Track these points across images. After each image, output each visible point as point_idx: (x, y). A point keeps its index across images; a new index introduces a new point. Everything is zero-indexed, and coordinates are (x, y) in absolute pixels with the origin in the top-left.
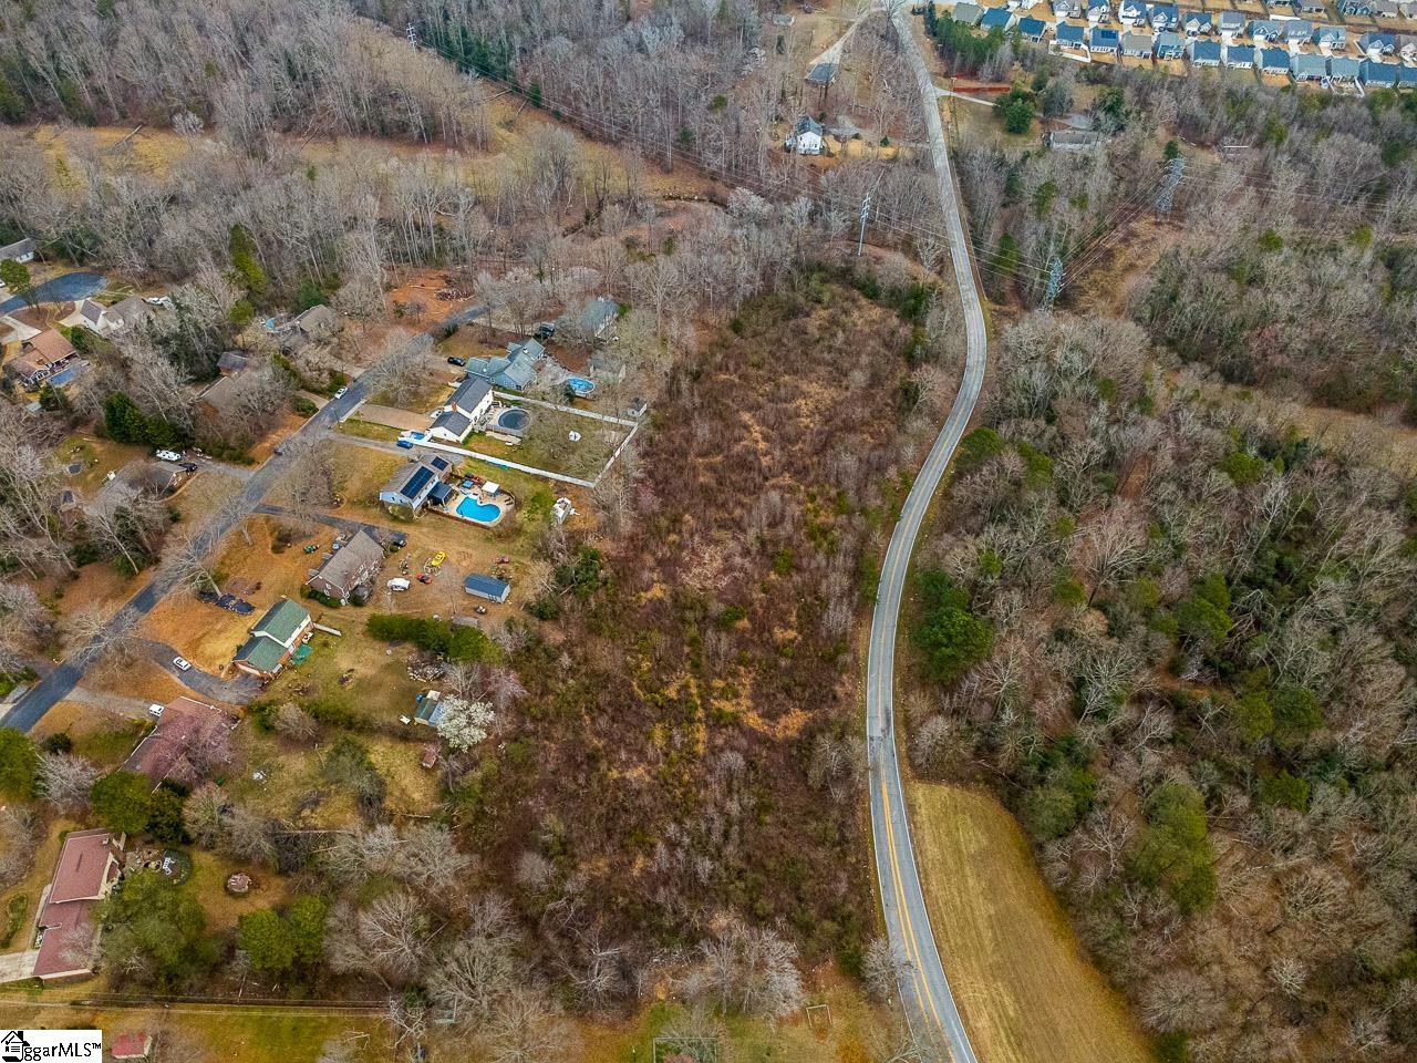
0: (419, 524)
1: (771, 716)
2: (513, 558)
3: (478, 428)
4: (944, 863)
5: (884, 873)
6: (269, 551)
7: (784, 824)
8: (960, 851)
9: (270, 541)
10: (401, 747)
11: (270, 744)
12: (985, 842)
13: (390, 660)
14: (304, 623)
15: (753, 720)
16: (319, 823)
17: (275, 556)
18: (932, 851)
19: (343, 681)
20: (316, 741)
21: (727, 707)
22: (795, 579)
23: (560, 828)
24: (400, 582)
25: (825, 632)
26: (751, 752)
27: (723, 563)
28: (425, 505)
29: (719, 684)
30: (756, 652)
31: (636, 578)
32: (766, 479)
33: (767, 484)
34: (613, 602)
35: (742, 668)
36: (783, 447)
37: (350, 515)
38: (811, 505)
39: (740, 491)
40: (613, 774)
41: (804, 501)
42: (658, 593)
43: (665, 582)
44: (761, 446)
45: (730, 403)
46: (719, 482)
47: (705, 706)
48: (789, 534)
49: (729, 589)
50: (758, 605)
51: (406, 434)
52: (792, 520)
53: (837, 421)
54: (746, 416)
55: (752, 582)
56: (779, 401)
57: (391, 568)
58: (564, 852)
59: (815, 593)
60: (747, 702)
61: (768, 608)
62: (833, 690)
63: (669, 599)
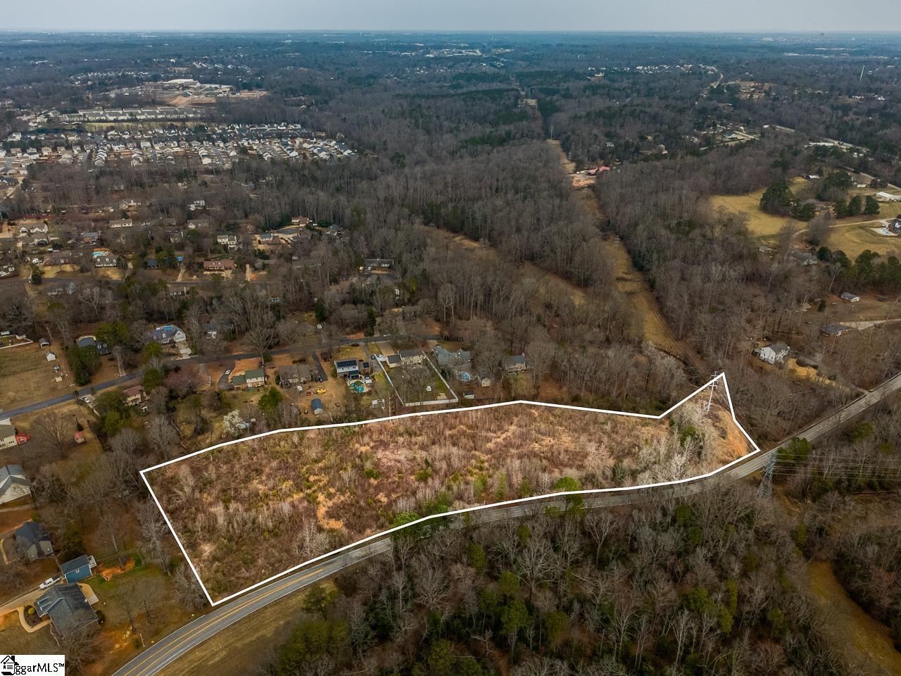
0: (336, 380)
1: (331, 515)
3: (403, 367)
14: (259, 380)
15: (322, 511)
16: (182, 428)
21: (321, 497)
22: (417, 483)
23: (214, 476)
24: (300, 388)
25: (394, 508)
26: (299, 515)
27: (402, 458)
28: (345, 376)
29: (332, 490)
30: (359, 492)
31: (362, 437)
32: (476, 450)
33: (473, 452)
34: (342, 438)
35: (349, 494)
36: (505, 446)
37: (325, 365)
38: (477, 471)
39: (454, 445)
40: (255, 482)
41: (476, 467)
42: (363, 449)
43: (372, 448)
44: (498, 440)
45: (515, 420)
46: (452, 436)
47: (314, 492)
48: (441, 468)
49: (389, 467)
50: (390, 480)
51: (380, 356)
52: (449, 465)
53: (549, 455)
54: (513, 428)
55: (400, 472)
56: (539, 432)
57: (307, 385)
58: (205, 485)
59: (414, 493)
60: (330, 504)
61: (390, 484)
62: (364, 529)
63: (361, 452)
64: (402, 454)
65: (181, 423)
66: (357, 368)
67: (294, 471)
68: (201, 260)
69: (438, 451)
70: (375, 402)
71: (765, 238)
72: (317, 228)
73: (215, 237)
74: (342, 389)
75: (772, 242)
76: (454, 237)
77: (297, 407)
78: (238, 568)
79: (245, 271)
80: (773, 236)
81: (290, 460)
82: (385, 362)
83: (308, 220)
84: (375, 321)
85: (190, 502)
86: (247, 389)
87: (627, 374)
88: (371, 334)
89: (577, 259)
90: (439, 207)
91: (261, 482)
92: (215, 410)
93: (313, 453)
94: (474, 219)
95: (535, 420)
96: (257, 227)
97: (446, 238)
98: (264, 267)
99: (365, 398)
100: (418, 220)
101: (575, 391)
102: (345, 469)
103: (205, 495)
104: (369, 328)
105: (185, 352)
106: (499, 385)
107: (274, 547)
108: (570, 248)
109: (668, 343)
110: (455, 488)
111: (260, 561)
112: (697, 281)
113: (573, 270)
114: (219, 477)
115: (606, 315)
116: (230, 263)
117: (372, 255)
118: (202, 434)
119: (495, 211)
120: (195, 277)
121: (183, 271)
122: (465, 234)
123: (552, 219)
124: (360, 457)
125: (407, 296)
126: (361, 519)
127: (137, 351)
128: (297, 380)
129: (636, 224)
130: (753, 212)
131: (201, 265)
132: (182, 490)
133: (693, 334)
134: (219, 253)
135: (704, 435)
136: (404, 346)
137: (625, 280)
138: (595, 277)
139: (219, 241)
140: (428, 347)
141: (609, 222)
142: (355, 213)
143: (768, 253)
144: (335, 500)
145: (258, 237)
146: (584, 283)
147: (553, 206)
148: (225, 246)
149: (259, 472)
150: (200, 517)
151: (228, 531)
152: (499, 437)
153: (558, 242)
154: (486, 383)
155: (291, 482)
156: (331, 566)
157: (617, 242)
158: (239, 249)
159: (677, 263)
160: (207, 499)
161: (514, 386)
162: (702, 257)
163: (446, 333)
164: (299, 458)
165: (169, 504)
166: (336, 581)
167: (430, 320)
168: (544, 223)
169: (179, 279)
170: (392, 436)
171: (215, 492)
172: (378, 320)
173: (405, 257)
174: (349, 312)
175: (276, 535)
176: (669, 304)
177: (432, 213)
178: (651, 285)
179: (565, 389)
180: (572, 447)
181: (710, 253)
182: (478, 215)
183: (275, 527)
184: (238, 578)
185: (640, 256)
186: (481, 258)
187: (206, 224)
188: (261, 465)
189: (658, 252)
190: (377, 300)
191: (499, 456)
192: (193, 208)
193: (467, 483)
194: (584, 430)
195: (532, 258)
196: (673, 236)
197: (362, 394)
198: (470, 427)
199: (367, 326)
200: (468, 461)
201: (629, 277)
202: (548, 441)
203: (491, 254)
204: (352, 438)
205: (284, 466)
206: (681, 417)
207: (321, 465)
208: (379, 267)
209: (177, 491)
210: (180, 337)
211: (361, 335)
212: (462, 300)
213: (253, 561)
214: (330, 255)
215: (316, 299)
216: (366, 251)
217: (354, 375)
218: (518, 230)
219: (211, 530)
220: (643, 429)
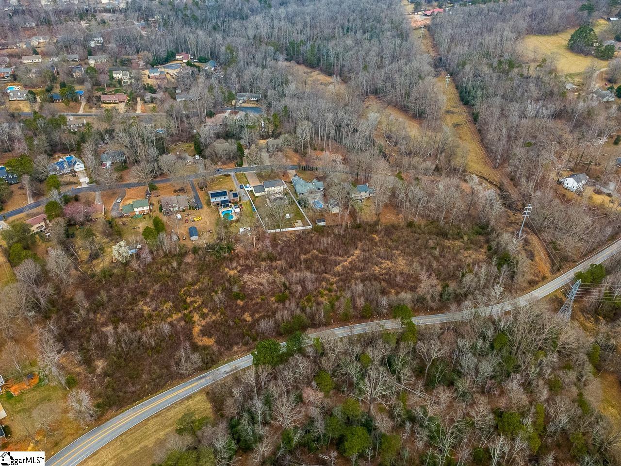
0: (210, 208)
14: (145, 208)
15: (197, 329)
16: (80, 253)
21: (196, 317)
22: (276, 305)
23: (105, 299)
24: (179, 216)
25: (257, 327)
26: (177, 333)
27: (264, 281)
28: (218, 204)
29: (205, 310)
30: (228, 312)
31: (231, 262)
32: (326, 273)
33: (324, 275)
34: (214, 263)
35: (219, 313)
36: (351, 269)
37: (201, 194)
38: (327, 292)
39: (308, 268)
40: (141, 303)
41: (326, 289)
42: (232, 273)
43: (239, 272)
44: (345, 263)
45: (360, 244)
46: (306, 261)
47: (191, 312)
48: (297, 291)
49: (253, 290)
50: (254, 302)
51: (248, 185)
52: (304, 288)
53: (387, 277)
54: (357, 252)
55: (262, 294)
56: (379, 256)
57: (186, 213)
58: (98, 307)
59: (274, 313)
60: (204, 323)
61: (254, 305)
62: (232, 346)
63: (230, 276)
64: (264, 278)
65: (79, 248)
66: (227, 198)
67: (174, 293)
68: (99, 93)
69: (295, 275)
70: (241, 230)
71: (571, 76)
72: (197, 64)
73: (110, 71)
74: (215, 217)
75: (577, 79)
76: (311, 72)
77: (176, 234)
78: (126, 384)
79: (136, 104)
80: (578, 74)
81: (170, 284)
82: (252, 191)
83: (190, 57)
84: (243, 153)
85: (86, 322)
86: (134, 217)
87: (454, 204)
88: (241, 165)
89: (414, 94)
90: (299, 46)
91: (146, 304)
92: (108, 236)
93: (189, 277)
94: (328, 56)
95: (376, 244)
96: (147, 63)
97: (305, 73)
98: (152, 100)
99: (234, 224)
100: (281, 57)
101: (410, 218)
102: (216, 292)
103: (99, 316)
104: (239, 159)
105: (84, 180)
106: (347, 213)
107: (156, 363)
108: (408, 84)
109: (487, 171)
110: (308, 309)
111: (144, 377)
112: (515, 118)
113: (410, 104)
114: (110, 299)
115: (436, 146)
116: (124, 97)
117: (243, 90)
118: (97, 258)
119: (347, 49)
120: (94, 109)
121: (83, 104)
122: (321, 70)
123: (394, 58)
124: (229, 280)
125: (271, 128)
126: (230, 337)
127: (41, 181)
128: (177, 209)
129: (464, 64)
130: (562, 51)
131: (99, 99)
132: (78, 312)
133: (509, 165)
134: (115, 87)
135: (517, 262)
136: (267, 177)
137: (453, 113)
138: (428, 111)
139: (115, 76)
140: (288, 177)
141: (441, 60)
142: (228, 51)
143: (573, 91)
144: (208, 320)
145: (147, 72)
146: (419, 116)
147: (395, 45)
148: (120, 82)
149: (144, 294)
150: (94, 337)
151: (117, 350)
152: (346, 261)
153: (399, 80)
154: (336, 210)
155: (171, 304)
156: (203, 380)
157: (448, 79)
158: (131, 83)
159: (498, 100)
160: (101, 318)
161: (358, 215)
162: (519, 94)
163: (304, 164)
164: (177, 282)
165: (68, 324)
166: (208, 394)
167: (290, 152)
168: (387, 61)
169: (81, 112)
170: (256, 261)
171: (107, 312)
172: (246, 151)
173: (270, 93)
174: (222, 146)
175: (158, 352)
176: (489, 137)
177: (293, 51)
178: (475, 118)
179: (401, 216)
180: (406, 271)
181: (526, 91)
182: (332, 53)
183: (157, 344)
184: (125, 393)
185: (466, 92)
186: (333, 94)
187: (104, 60)
188: (145, 288)
189: (482, 89)
190: (246, 134)
191: (346, 278)
192: (92, 44)
193: (318, 304)
194: (417, 254)
195: (376, 92)
196: (495, 75)
197: (232, 222)
198: (322, 252)
199: (237, 157)
200: (320, 284)
201: (456, 110)
202: (387, 264)
203: (342, 88)
204: (222, 264)
205: (165, 289)
206: (498, 244)
207: (196, 287)
208: (249, 101)
209: (74, 313)
210: (79, 167)
211: (232, 166)
212: (317, 133)
213: (139, 376)
214: (206, 91)
215: (195, 131)
216: (237, 86)
217: (225, 204)
218: (365, 68)
219: (103, 348)
220: (466, 252)
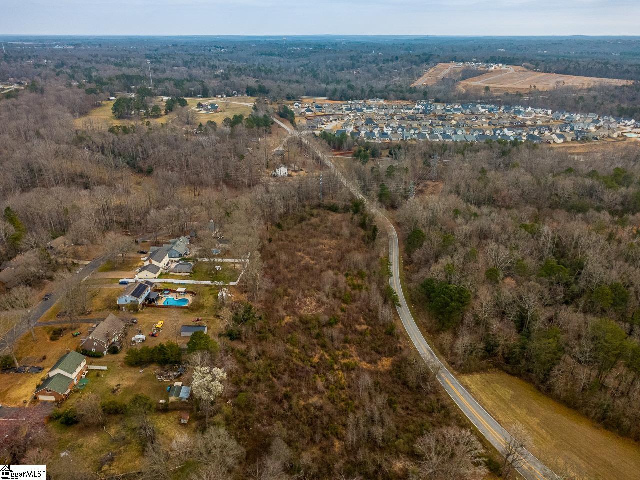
0: (143, 313)
1: (373, 362)
2: (204, 318)
3: (164, 272)
4: (499, 407)
5: (473, 419)
6: (49, 341)
7: (407, 409)
8: (503, 400)
9: (48, 337)
10: (163, 417)
11: (70, 434)
12: (512, 393)
13: (143, 376)
14: (83, 365)
15: (365, 366)
17: (53, 343)
18: (490, 403)
19: (114, 391)
20: (103, 425)
21: (349, 362)
44: (312, 262)
60: (358, 358)
152: (309, 261)
